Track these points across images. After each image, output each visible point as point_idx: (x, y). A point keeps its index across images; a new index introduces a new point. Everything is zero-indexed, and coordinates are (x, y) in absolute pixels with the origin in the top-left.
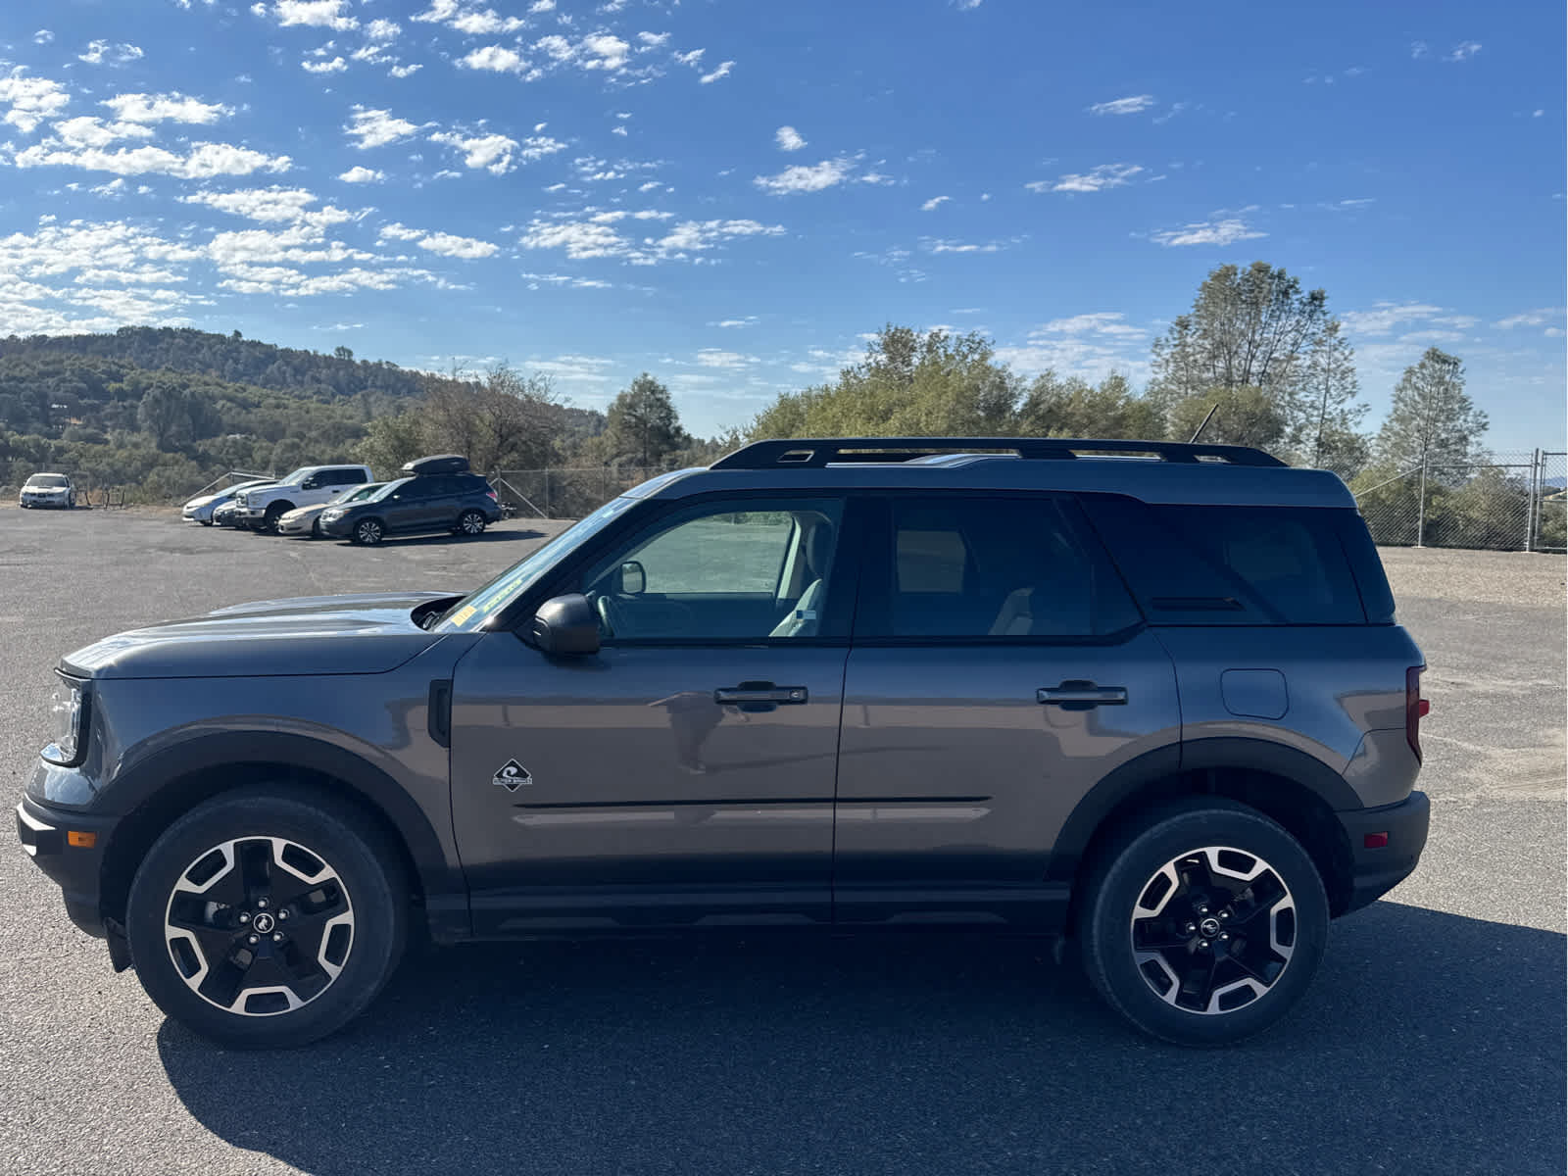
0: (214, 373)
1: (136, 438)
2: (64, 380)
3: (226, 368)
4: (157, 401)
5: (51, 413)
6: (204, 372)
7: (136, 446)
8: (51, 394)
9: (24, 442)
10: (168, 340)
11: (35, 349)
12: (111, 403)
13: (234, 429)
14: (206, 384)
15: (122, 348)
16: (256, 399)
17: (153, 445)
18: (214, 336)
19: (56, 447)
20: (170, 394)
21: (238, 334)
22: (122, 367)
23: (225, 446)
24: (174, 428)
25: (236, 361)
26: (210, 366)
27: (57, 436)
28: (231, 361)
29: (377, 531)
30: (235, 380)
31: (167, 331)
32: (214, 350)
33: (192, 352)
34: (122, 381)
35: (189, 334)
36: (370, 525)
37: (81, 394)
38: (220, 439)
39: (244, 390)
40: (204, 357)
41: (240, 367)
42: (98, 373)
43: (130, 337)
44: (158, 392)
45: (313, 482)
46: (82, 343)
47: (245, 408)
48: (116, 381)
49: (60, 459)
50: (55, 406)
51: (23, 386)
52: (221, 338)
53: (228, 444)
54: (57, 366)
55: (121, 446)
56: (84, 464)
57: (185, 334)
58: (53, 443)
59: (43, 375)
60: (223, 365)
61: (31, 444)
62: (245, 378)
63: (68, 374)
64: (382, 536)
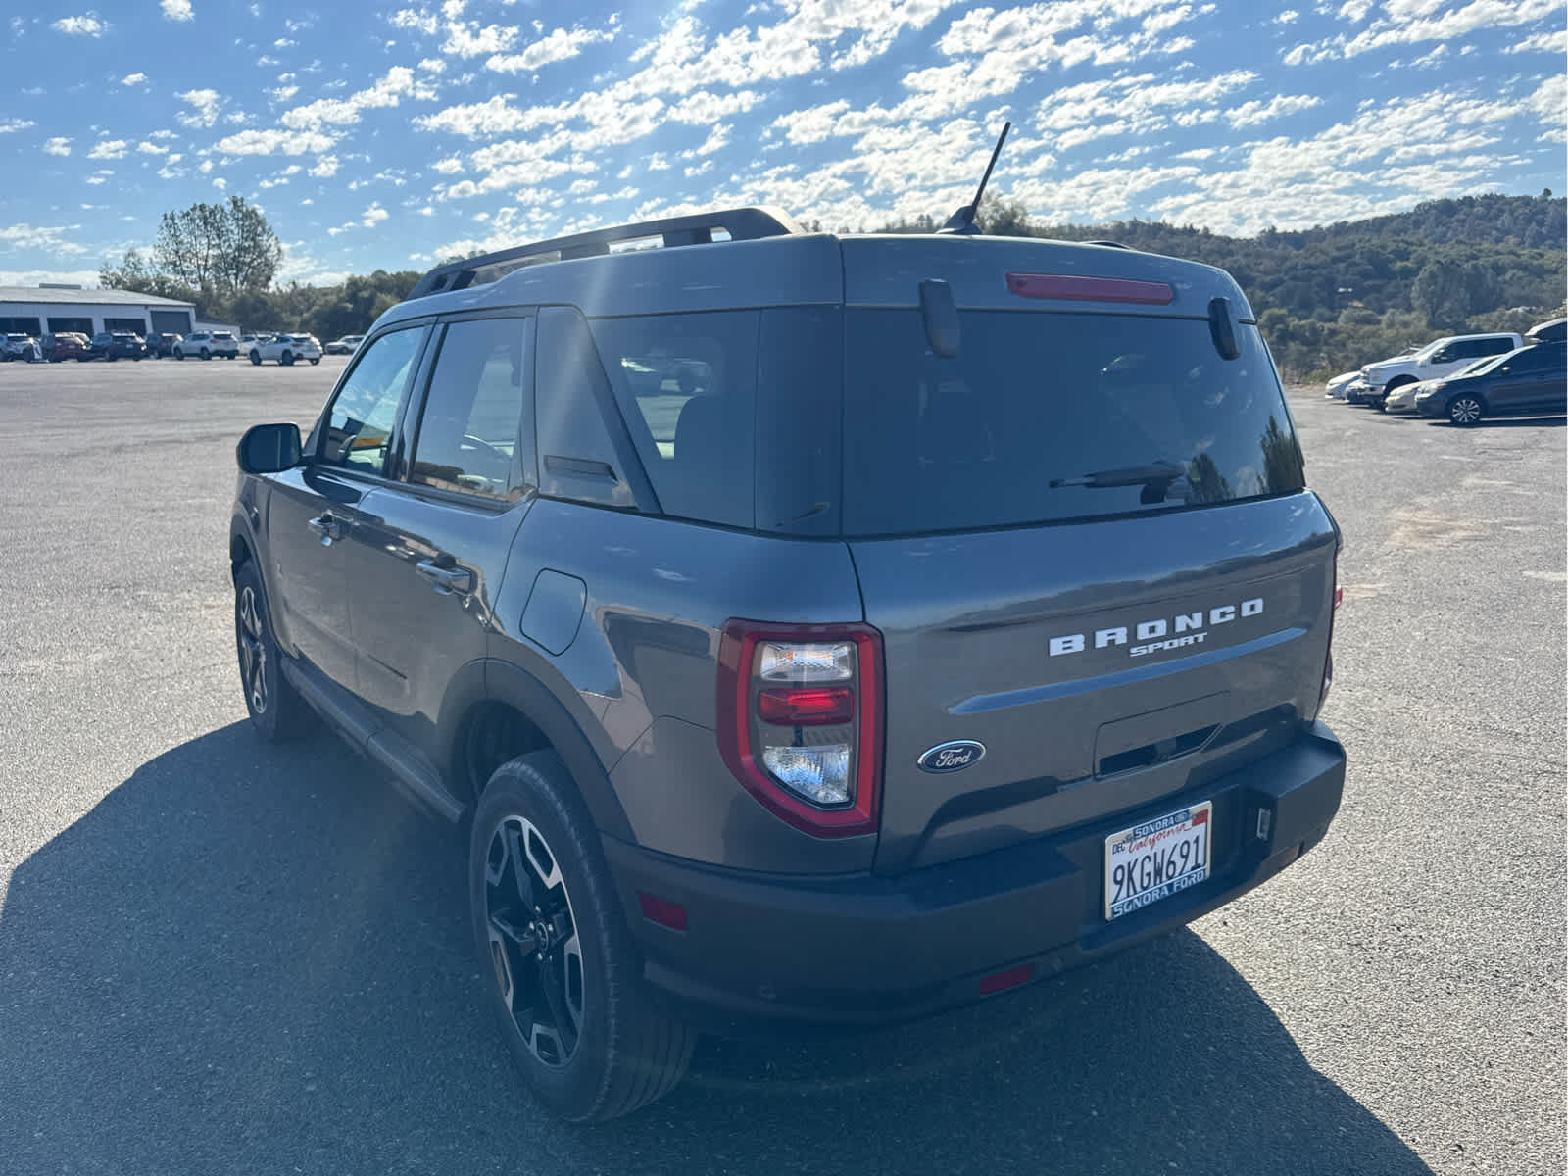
0: (1512, 240)
1: (1407, 317)
2: (1356, 264)
3: (1527, 233)
4: (1433, 276)
5: (1337, 297)
6: (1498, 241)
7: (1406, 325)
8: (1340, 278)
9: (1303, 326)
10: (1466, 209)
11: (1335, 236)
12: (1394, 283)
13: (1520, 300)
14: (1498, 253)
15: (1417, 224)
16: (1554, 265)
17: (1424, 323)
18: (1518, 199)
19: (1329, 329)
20: (1448, 269)
21: (1548, 192)
22: (1412, 244)
23: (1501, 321)
24: (1447, 305)
25: (1541, 224)
26: (1508, 233)
27: (1334, 320)
28: (1534, 224)
29: (1475, 410)
30: (1534, 245)
31: (1469, 201)
32: (1516, 214)
33: (1490, 220)
34: (1408, 259)
35: (1490, 200)
36: (1468, 402)
37: (1366, 275)
38: (1496, 313)
39: (1541, 255)
40: (1503, 224)
41: (1544, 230)
42: (1387, 253)
43: (1426, 211)
44: (1435, 268)
45: (1443, 354)
46: (1379, 224)
47: (1539, 276)
48: (1403, 260)
49: (1331, 341)
50: (1341, 290)
51: (1315, 272)
52: (1526, 201)
53: (1505, 318)
54: (1349, 251)
55: (1391, 325)
56: (1351, 345)
57: (1486, 201)
58: (1328, 326)
59: (1335, 260)
60: (1524, 230)
61: (1308, 328)
62: (1549, 242)
63: (1358, 256)
64: (1480, 416)
